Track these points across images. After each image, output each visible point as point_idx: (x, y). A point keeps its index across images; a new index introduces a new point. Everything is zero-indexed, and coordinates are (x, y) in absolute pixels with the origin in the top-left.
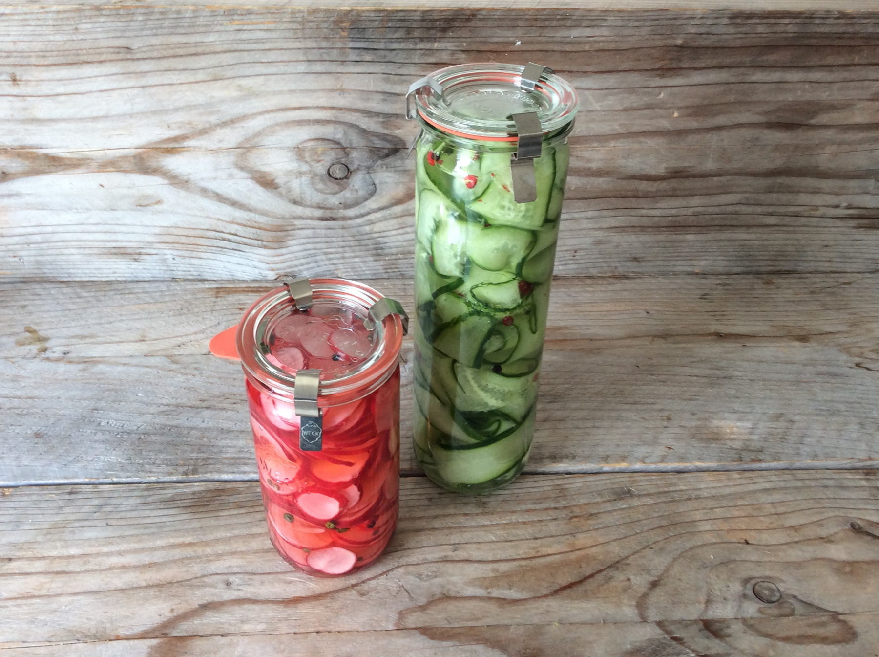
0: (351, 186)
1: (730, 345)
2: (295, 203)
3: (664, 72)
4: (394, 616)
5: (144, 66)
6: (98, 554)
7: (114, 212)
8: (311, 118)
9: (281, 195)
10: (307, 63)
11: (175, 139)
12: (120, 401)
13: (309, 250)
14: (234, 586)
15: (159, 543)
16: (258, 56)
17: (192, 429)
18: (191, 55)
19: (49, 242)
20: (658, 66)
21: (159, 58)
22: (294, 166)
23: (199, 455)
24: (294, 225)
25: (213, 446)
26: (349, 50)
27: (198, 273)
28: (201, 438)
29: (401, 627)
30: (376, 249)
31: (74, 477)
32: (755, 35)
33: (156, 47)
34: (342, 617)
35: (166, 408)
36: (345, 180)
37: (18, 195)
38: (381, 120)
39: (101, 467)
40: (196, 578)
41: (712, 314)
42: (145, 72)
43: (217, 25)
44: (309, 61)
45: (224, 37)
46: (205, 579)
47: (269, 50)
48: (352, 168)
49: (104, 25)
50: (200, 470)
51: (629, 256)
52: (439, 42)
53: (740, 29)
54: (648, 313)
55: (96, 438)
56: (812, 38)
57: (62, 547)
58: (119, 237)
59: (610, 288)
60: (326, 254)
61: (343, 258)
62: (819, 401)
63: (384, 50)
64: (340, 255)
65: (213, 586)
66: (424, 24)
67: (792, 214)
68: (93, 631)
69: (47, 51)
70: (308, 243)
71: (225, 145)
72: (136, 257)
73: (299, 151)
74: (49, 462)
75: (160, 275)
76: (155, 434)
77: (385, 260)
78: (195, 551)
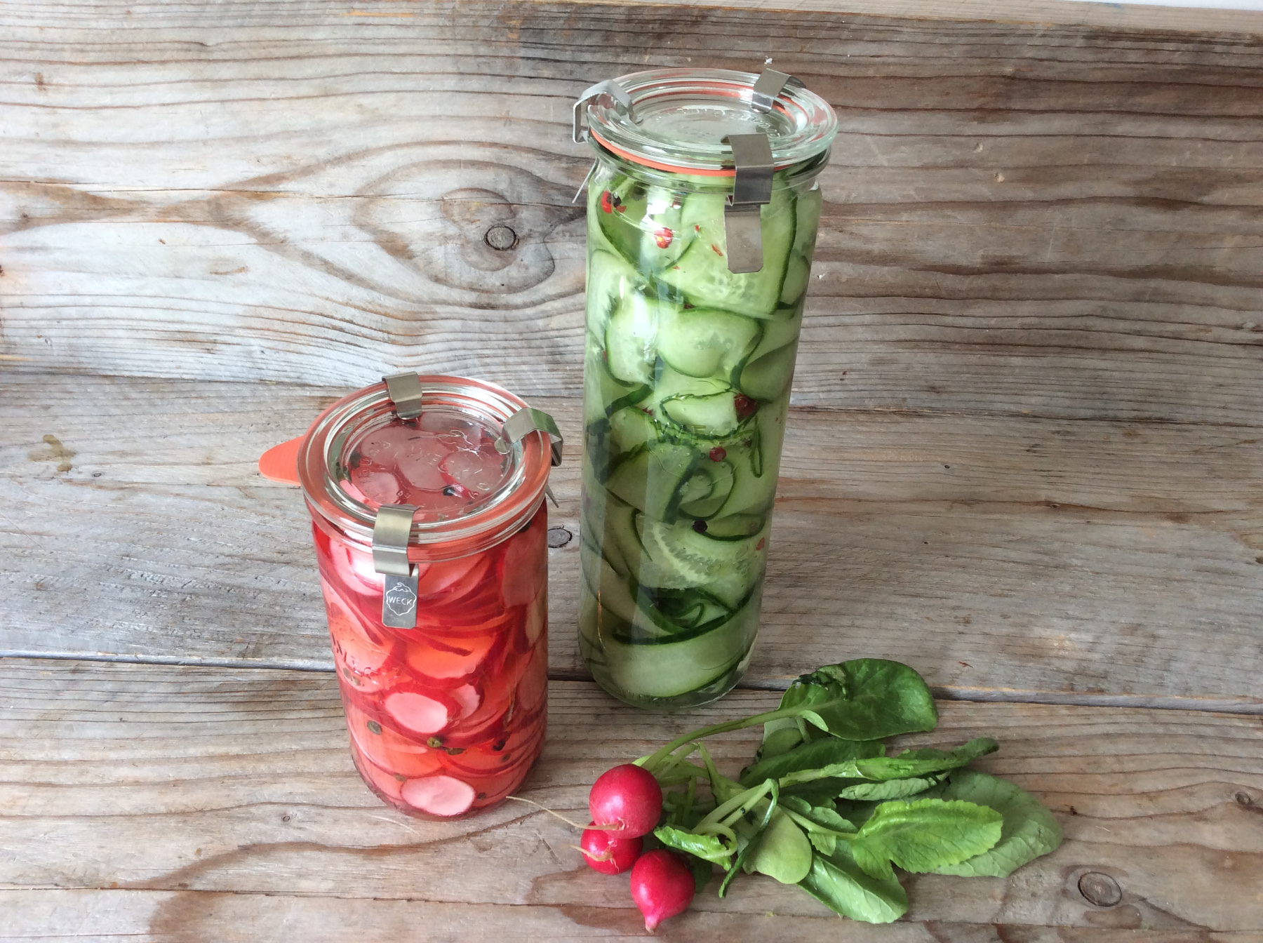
0: (518, 260)
1: (1066, 520)
2: (437, 280)
3: (985, 113)
4: (526, 885)
5: (225, 71)
6: (102, 762)
7: (179, 280)
8: (462, 159)
9: (417, 268)
10: (458, 77)
11: (267, 180)
12: (164, 546)
13: (456, 349)
14: (294, 823)
15: (192, 751)
16: (387, 64)
17: (261, 591)
18: (292, 58)
19: (87, 319)
20: (976, 104)
21: (246, 60)
22: (436, 226)
23: (266, 629)
24: (435, 313)
25: (287, 618)
26: (520, 61)
27: (298, 375)
28: (272, 606)
29: (535, 901)
30: (553, 354)
31: (81, 649)
32: (1123, 65)
33: (242, 44)
34: (449, 880)
35: (228, 560)
36: (510, 251)
37: (44, 249)
38: (564, 165)
39: (123, 638)
40: (240, 806)
41: (1045, 474)
42: (227, 80)
43: (328, 15)
44: (461, 74)
45: (340, 33)
46: (253, 810)
47: (403, 55)
48: (520, 235)
49: (168, 8)
50: (263, 652)
51: (924, 383)
52: (652, 54)
53: (1100, 56)
54: (947, 467)
55: (123, 596)
56: (1211, 73)
57: (53, 748)
58: (186, 316)
59: (893, 428)
60: (480, 356)
61: (505, 364)
62: (1197, 610)
63: (570, 62)
64: (502, 359)
65: (262, 820)
66: (630, 27)
67: (1171, 335)
68: (80, 873)
69: (87, 44)
70: (455, 340)
71: (337, 191)
72: (209, 346)
73: (444, 206)
74: (49, 625)
75: (244, 375)
76: (206, 595)
77: (566, 370)
78: (243, 768)
